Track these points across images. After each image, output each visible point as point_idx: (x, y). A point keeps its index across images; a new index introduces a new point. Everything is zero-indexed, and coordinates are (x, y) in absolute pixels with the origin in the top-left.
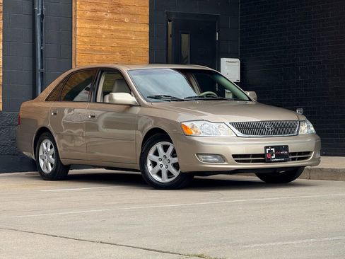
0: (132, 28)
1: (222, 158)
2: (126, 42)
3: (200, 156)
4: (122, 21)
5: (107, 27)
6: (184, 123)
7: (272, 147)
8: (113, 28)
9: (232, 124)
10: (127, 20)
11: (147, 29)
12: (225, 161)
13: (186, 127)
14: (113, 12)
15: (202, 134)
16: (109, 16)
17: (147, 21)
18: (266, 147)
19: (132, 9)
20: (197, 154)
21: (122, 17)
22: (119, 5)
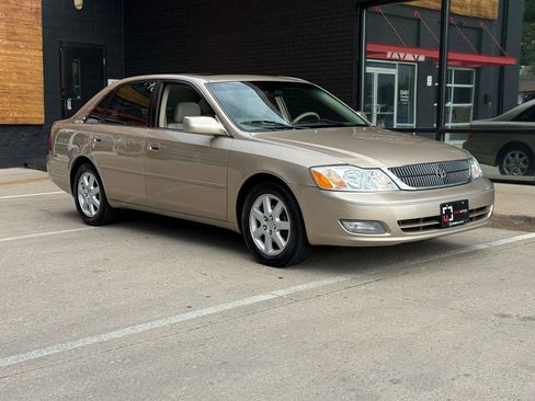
0: (27, 53)
1: (381, 226)
3: (345, 223)
4: (17, 47)
5: (3, 52)
6: (316, 169)
7: (450, 204)
8: (9, 52)
9: (392, 169)
10: (22, 46)
12: (386, 231)
13: (319, 175)
15: (349, 189)
16: (6, 42)
18: (443, 205)
20: (341, 220)
22: (15, 34)
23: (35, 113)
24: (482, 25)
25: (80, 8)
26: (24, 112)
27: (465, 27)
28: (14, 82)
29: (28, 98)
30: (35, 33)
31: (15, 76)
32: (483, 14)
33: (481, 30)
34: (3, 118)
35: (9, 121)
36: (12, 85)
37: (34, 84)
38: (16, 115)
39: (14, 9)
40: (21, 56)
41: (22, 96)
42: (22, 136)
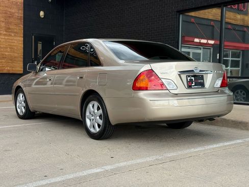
0: (15, 38)
2: (12, 44)
4: (10, 35)
5: (3, 37)
8: (6, 38)
10: (13, 35)
11: (22, 39)
14: (6, 31)
16: (5, 33)
17: (22, 36)
19: (15, 30)
21: (11, 33)
22: (9, 29)
23: (18, 68)
24: (245, 29)
25: (43, 17)
26: (13, 67)
27: (237, 30)
28: (8, 52)
29: (15, 60)
30: (20, 29)
31: (9, 49)
32: (246, 24)
33: (245, 31)
34: (2, 70)
35: (5, 72)
36: (7, 53)
37: (18, 53)
38: (9, 68)
39: (9, 17)
40: (12, 40)
41: (12, 59)
42: (12, 79)
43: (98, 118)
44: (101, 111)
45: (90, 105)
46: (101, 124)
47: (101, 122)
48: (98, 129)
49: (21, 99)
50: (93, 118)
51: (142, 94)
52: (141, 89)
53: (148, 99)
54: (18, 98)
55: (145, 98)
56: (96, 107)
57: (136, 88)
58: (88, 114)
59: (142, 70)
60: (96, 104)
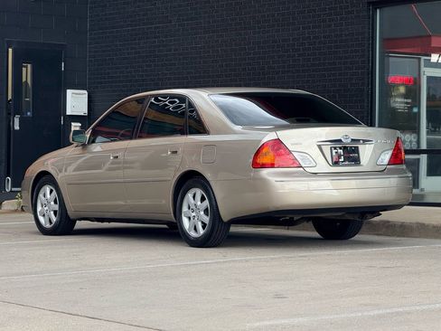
43: (202, 213)
44: (206, 203)
45: (190, 195)
46: (207, 222)
47: (207, 219)
48: (202, 232)
49: (48, 196)
50: (194, 214)
51: (265, 172)
52: (264, 166)
53: (272, 179)
54: (41, 195)
55: (270, 178)
56: (198, 197)
57: (257, 165)
58: (185, 209)
59: (265, 140)
60: (199, 192)
